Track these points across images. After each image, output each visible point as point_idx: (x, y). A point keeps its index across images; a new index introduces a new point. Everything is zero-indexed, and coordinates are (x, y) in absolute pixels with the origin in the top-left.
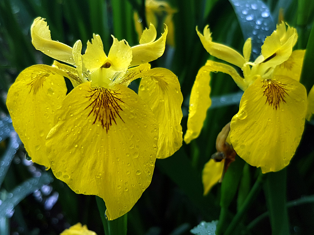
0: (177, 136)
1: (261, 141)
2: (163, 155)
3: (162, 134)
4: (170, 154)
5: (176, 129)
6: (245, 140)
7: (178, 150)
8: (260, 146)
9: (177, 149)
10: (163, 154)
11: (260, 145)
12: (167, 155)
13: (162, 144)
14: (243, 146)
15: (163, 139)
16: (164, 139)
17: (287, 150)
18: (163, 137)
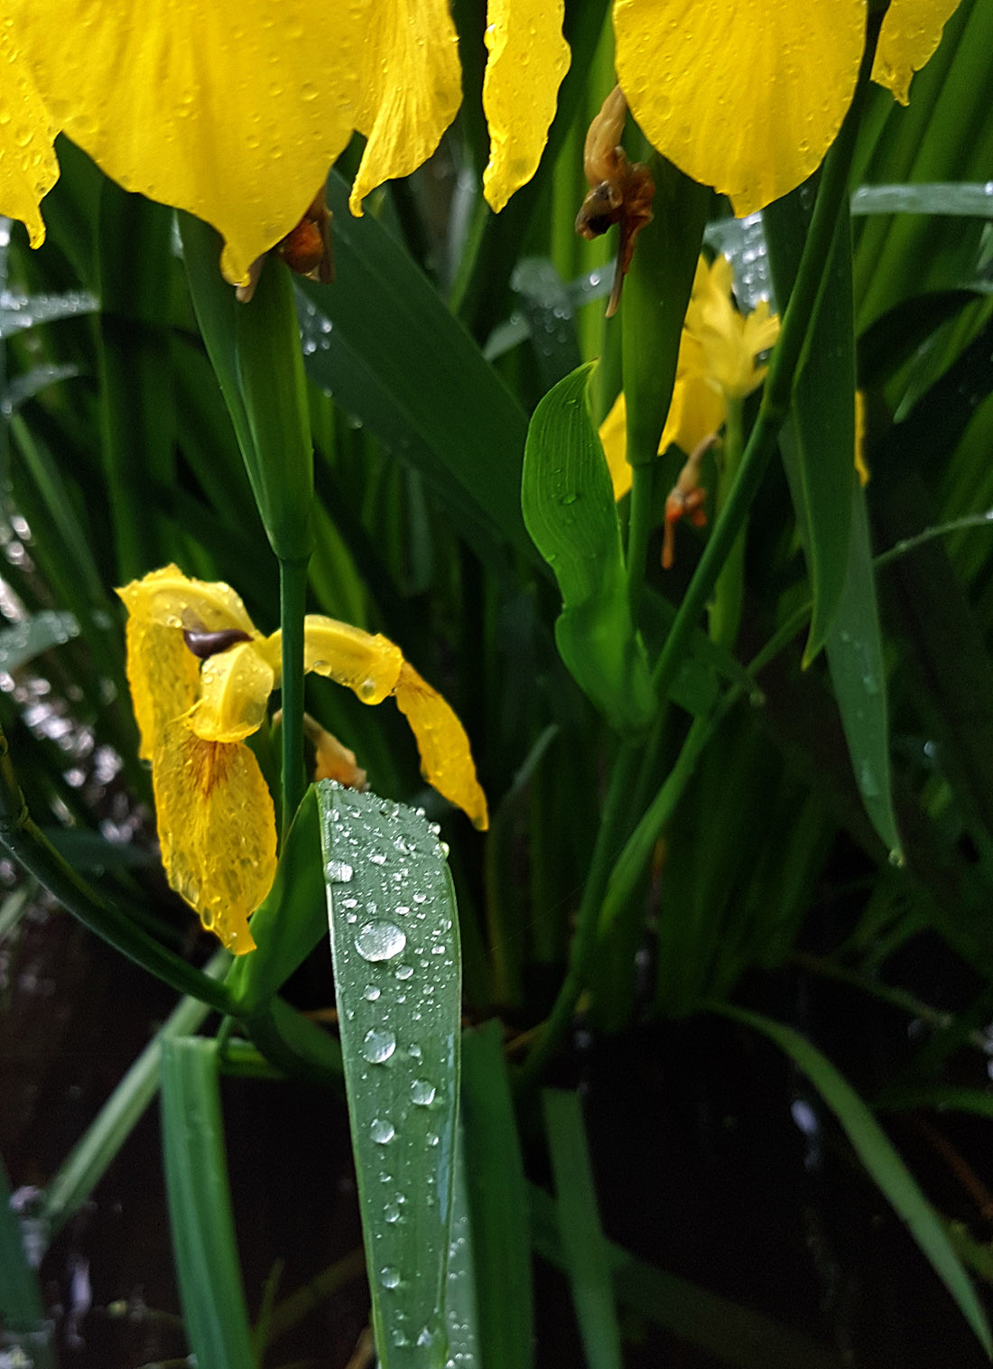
0: (443, 65)
1: (720, 78)
2: (407, 163)
3: (397, 92)
4: (426, 148)
5: (434, 42)
6: (669, 78)
7: (452, 121)
8: (722, 102)
9: (447, 118)
10: (404, 160)
11: (721, 98)
12: (420, 156)
13: (398, 125)
14: (662, 103)
15: (402, 108)
16: (405, 105)
17: (808, 115)
18: (400, 99)
